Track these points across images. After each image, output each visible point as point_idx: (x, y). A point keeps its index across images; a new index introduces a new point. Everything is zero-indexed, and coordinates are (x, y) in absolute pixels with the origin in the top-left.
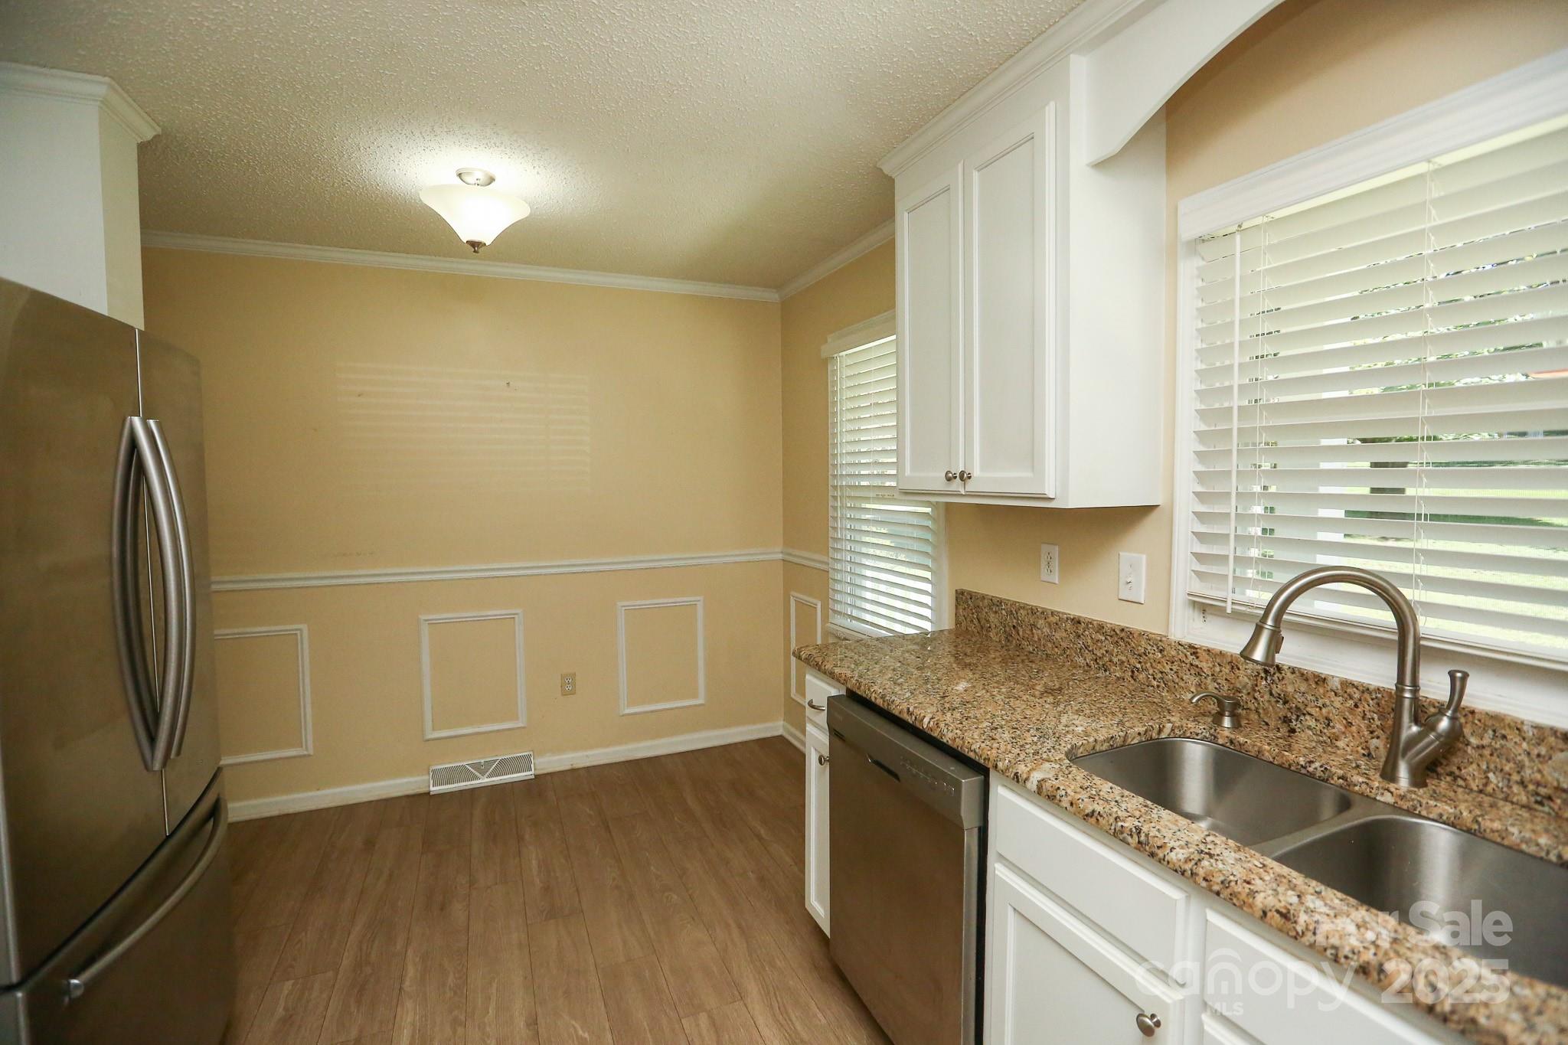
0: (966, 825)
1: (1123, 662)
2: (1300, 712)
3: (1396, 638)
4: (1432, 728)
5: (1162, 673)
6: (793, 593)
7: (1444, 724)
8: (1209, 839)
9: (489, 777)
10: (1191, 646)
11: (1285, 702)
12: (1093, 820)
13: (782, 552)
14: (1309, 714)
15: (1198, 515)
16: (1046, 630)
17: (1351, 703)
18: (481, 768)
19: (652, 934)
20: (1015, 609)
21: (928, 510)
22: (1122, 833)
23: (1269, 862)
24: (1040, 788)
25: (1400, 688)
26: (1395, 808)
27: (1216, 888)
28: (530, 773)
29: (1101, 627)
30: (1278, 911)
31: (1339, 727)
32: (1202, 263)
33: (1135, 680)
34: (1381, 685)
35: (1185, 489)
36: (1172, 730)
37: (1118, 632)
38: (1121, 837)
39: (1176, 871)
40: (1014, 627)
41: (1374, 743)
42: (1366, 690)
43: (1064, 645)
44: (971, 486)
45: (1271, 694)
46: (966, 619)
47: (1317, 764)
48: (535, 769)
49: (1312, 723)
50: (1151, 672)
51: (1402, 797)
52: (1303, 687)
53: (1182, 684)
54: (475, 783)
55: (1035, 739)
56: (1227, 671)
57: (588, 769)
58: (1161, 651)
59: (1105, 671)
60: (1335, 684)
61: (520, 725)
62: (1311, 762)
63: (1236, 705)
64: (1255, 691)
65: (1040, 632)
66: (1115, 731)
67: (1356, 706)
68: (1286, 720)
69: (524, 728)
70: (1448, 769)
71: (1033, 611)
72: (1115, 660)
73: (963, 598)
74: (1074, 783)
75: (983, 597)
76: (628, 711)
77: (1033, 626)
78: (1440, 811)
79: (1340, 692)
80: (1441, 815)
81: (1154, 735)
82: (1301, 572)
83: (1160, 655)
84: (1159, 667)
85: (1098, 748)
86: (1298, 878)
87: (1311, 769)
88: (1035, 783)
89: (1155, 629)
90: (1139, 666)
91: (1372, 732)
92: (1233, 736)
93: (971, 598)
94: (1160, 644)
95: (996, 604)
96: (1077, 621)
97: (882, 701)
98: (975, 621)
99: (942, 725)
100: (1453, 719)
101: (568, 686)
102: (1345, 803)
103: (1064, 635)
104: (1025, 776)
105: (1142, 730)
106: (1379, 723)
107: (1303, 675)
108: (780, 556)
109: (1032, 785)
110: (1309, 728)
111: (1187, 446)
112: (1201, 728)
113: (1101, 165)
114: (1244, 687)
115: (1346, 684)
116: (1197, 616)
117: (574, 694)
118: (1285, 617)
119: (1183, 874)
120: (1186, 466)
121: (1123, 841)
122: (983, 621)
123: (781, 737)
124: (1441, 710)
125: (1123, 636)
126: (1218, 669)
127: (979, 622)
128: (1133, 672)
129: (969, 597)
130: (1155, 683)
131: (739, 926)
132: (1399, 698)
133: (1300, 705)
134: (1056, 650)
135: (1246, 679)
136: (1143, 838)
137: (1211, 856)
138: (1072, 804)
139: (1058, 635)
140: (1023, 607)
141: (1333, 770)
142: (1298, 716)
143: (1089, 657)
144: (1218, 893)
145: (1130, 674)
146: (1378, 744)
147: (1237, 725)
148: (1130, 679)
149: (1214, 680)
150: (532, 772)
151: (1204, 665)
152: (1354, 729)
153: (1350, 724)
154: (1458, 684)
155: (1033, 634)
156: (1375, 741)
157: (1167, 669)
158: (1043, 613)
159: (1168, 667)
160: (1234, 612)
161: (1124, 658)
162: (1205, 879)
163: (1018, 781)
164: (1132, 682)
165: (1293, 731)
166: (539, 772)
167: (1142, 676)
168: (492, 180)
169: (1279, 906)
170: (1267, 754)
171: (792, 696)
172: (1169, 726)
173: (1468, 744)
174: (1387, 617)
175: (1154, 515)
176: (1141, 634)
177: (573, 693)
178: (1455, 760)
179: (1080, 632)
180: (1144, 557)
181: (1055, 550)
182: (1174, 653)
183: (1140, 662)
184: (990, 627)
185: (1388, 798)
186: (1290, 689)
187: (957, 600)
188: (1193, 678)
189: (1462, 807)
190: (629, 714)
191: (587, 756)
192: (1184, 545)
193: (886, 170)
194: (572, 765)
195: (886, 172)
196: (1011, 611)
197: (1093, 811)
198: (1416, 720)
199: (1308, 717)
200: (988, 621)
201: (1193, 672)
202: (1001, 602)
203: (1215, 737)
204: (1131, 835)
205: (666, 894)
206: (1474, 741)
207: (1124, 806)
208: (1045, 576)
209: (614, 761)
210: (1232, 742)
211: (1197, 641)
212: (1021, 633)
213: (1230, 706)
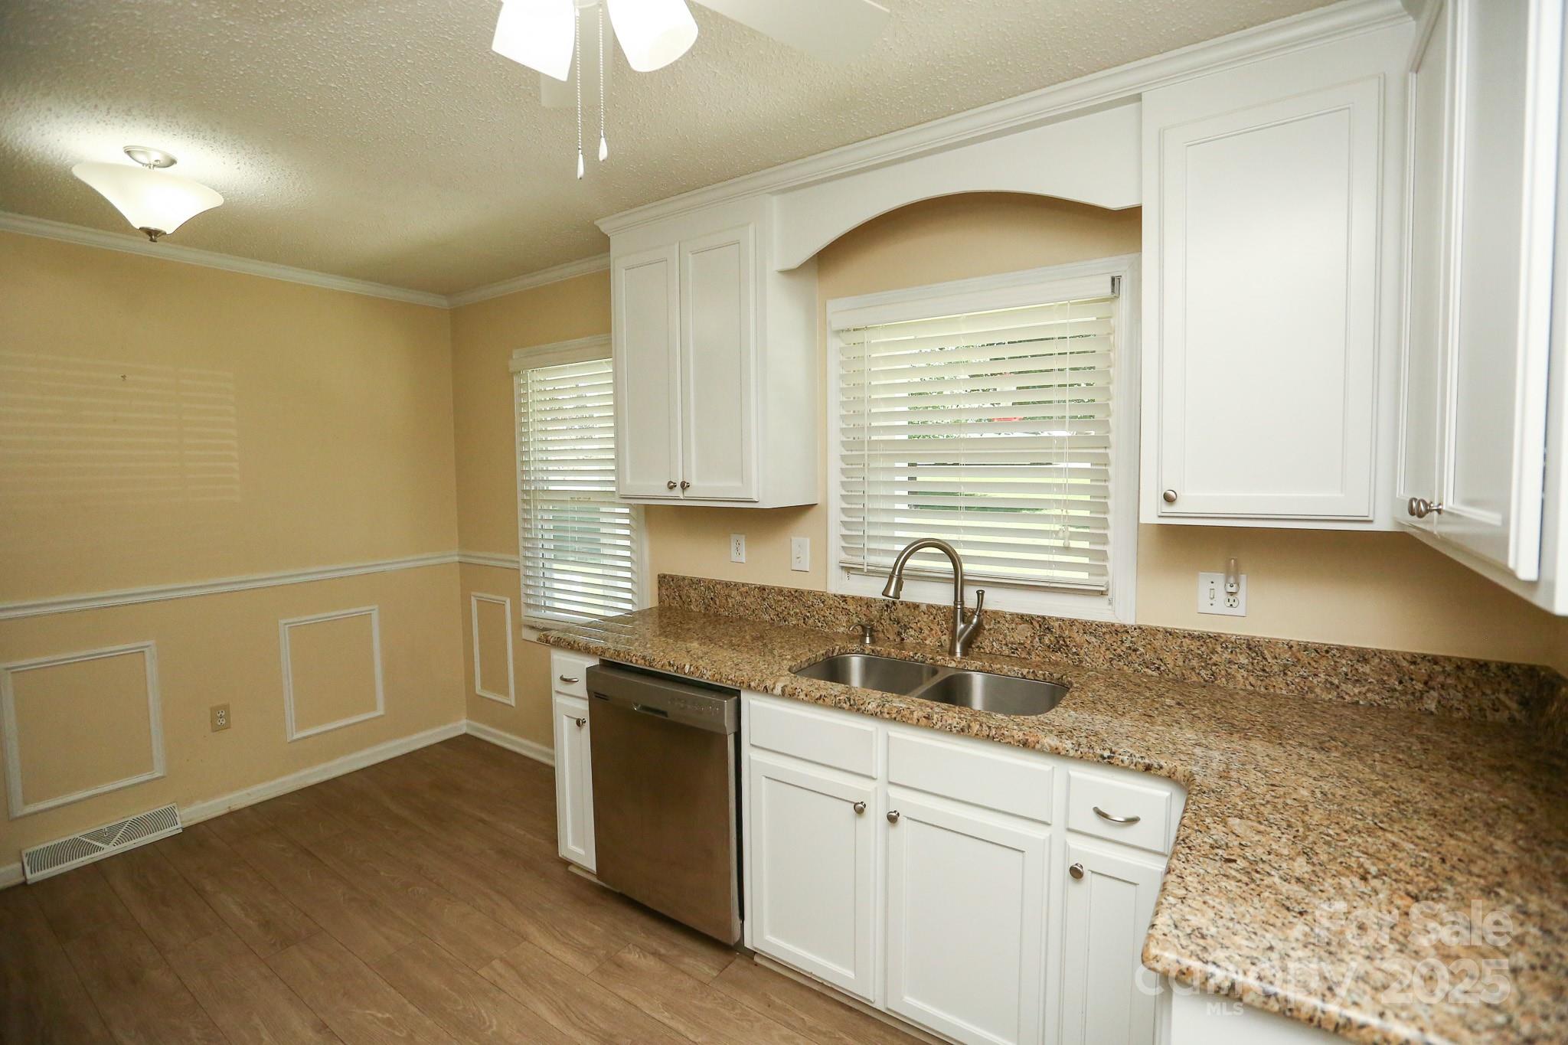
0: (728, 732)
1: (797, 614)
2: (906, 628)
3: (953, 576)
4: (971, 623)
5: (824, 617)
6: (473, 593)
7: (975, 621)
8: (884, 695)
9: (118, 842)
10: (842, 596)
11: (898, 623)
12: (821, 701)
13: (458, 555)
14: (912, 628)
15: (843, 510)
16: (739, 598)
17: (932, 617)
18: (105, 836)
19: (414, 923)
20: (712, 585)
21: (627, 511)
22: (840, 703)
23: (914, 698)
24: (783, 691)
25: (956, 603)
26: (956, 668)
27: (894, 716)
28: (176, 827)
29: (780, 591)
30: (924, 717)
31: (926, 632)
32: (842, 345)
33: (806, 625)
34: (946, 604)
35: (835, 492)
36: (840, 650)
37: (793, 593)
38: (839, 705)
39: (872, 715)
40: (712, 598)
41: (944, 637)
42: (939, 608)
43: (753, 607)
44: (688, 493)
45: (890, 620)
46: (668, 597)
47: (919, 654)
48: (182, 822)
49: (913, 633)
50: (817, 617)
51: (959, 662)
52: (907, 612)
53: (837, 622)
54: (97, 856)
55: (766, 666)
56: (865, 609)
57: (253, 808)
58: (823, 602)
59: (785, 621)
60: (923, 608)
61: (157, 775)
62: (916, 654)
63: (872, 630)
64: (881, 619)
65: (733, 600)
66: (810, 655)
67: (934, 619)
68: (899, 634)
69: (163, 777)
70: (977, 645)
71: (727, 585)
72: (792, 613)
73: (665, 581)
74: (804, 684)
75: (684, 578)
76: (297, 736)
77: (729, 596)
78: (976, 665)
79: (927, 612)
80: (976, 667)
81: (830, 655)
82: (910, 543)
83: (822, 605)
84: (822, 613)
85: (803, 666)
86: (928, 702)
87: (916, 658)
88: (780, 689)
89: (818, 587)
90: (808, 614)
91: (942, 632)
92: (873, 648)
93: (673, 580)
94: (821, 597)
95: (695, 583)
96: (762, 589)
97: (643, 661)
98: (678, 598)
99: (701, 668)
100: (979, 616)
101: (220, 719)
102: (935, 672)
103: (753, 599)
104: (772, 687)
105: (824, 652)
106: (945, 626)
107: (907, 605)
108: (457, 559)
109: (778, 691)
110: (911, 636)
111: (835, 465)
112: (855, 646)
113: (788, 273)
114: (875, 618)
115: (929, 606)
116: (844, 574)
117: (229, 727)
118: (904, 572)
119: (876, 715)
120: (835, 478)
121: (841, 708)
122: (684, 598)
123: (466, 735)
124: (974, 613)
125: (796, 595)
126: (859, 609)
127: (681, 598)
128: (804, 619)
129: (671, 579)
130: (820, 624)
131: (498, 892)
132: (956, 608)
133: (906, 623)
134: (747, 612)
135: (876, 612)
136: (852, 702)
137: (888, 702)
138: (806, 696)
139: (748, 601)
140: (720, 583)
141: (928, 655)
142: (905, 630)
143: (772, 613)
144: (895, 719)
145: (803, 621)
146: (946, 638)
147: (873, 642)
148: (802, 624)
149: (857, 616)
150: (180, 825)
151: (851, 608)
152: (934, 632)
153: (932, 629)
154: (980, 595)
155: (728, 602)
156: (944, 636)
157: (827, 614)
158: (735, 585)
159: (828, 612)
160: (869, 571)
161: (798, 611)
162: (888, 713)
163: (767, 691)
164: (804, 626)
165: (903, 639)
166: (186, 825)
167: (811, 621)
168: (173, 162)
169: (924, 714)
170: (893, 654)
171: (477, 692)
172: (837, 647)
173: (984, 629)
174: (949, 565)
175: (815, 510)
176: (809, 592)
177: (227, 727)
178: (979, 639)
179: (765, 596)
180: (808, 540)
181: (742, 540)
182: (831, 602)
183: (809, 612)
184: (690, 601)
185: (953, 664)
186: (901, 615)
187: (659, 582)
188: (844, 616)
189: (985, 661)
190: (299, 739)
191: (249, 794)
192: (835, 530)
193: (603, 228)
194: (229, 807)
195: (603, 230)
196: (709, 587)
197: (821, 696)
198: (963, 621)
199: (910, 630)
200: (689, 597)
201: (844, 613)
202: (699, 581)
203: (863, 650)
204: (845, 703)
205: (410, 890)
206: (987, 627)
207: (836, 689)
208: (734, 557)
209: (281, 793)
210: (873, 651)
211: (846, 593)
212: (718, 603)
213: (868, 629)
